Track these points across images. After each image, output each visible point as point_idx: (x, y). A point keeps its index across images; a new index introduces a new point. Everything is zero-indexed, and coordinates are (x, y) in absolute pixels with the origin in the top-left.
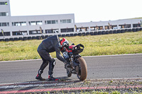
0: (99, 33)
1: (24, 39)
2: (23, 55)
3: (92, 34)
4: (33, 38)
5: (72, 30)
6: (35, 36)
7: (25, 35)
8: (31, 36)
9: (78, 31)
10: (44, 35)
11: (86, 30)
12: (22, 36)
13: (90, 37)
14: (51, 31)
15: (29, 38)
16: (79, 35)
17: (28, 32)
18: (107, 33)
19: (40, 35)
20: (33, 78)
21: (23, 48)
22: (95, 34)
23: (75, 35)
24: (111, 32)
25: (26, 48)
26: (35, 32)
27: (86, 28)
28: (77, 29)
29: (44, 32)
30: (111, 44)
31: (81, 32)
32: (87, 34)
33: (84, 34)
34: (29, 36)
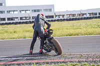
0: (73, 20)
1: (16, 23)
2: (15, 35)
3: (67, 20)
4: (23, 23)
5: (52, 17)
6: (25, 21)
7: (16, 20)
8: (22, 21)
9: (57, 18)
10: (32, 20)
11: (63, 17)
12: (14, 21)
13: (66, 22)
15: (20, 23)
16: (58, 20)
17: (19, 18)
18: (79, 19)
19: (28, 21)
21: (15, 30)
22: (70, 20)
23: (55, 21)
24: (82, 19)
25: (17, 30)
26: (25, 18)
27: (63, 16)
28: (56, 16)
29: (31, 18)
30: (82, 28)
31: (60, 19)
32: (64, 20)
33: (61, 20)
34: (20, 21)
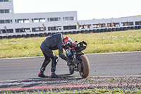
0: (101, 31)
1: (27, 36)
2: (26, 52)
3: (94, 31)
4: (36, 35)
5: (75, 27)
6: (38, 33)
7: (27, 32)
8: (34, 33)
9: (81, 29)
10: (47, 32)
11: (89, 28)
12: (25, 34)
13: (92, 34)
14: (54, 28)
15: (32, 36)
16: (82, 32)
17: (31, 30)
18: (109, 30)
19: (43, 32)
20: (36, 75)
21: (25, 45)
22: (98, 31)
23: (78, 32)
24: (113, 30)
25: (29, 45)
26: (38, 29)
27: (89, 26)
28: (80, 26)
29: (47, 29)
30: (113, 41)
31: (84, 30)
32: (90, 31)
33: (87, 32)
34: (32, 33)
